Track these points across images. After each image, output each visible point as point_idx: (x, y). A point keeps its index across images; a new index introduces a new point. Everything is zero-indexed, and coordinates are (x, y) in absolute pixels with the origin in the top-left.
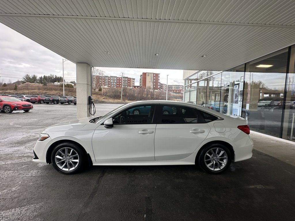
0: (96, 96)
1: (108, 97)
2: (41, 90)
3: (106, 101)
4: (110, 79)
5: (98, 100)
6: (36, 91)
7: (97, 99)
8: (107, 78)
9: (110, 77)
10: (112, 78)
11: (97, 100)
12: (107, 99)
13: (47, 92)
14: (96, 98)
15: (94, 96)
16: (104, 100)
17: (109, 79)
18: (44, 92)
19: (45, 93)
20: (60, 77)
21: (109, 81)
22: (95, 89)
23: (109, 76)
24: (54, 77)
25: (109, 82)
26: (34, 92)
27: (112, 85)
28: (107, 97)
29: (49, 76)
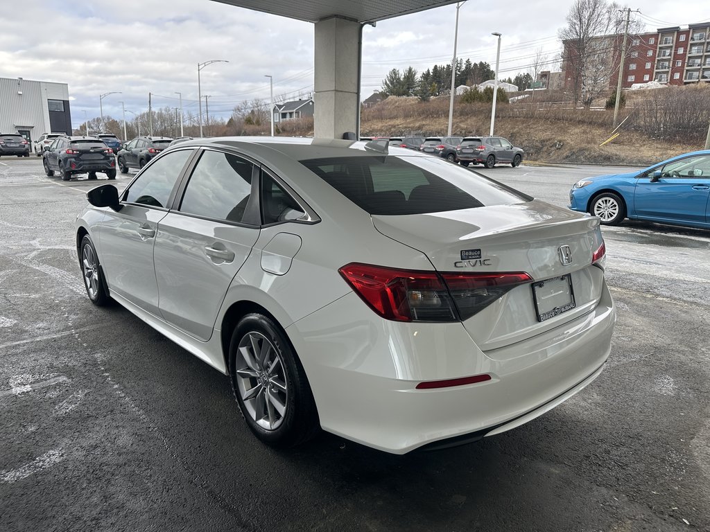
0: (584, 132)
1: (642, 134)
2: (411, 119)
3: (623, 155)
4: (684, 45)
5: (587, 150)
6: (398, 122)
7: (583, 145)
8: (671, 39)
9: (686, 32)
10: (697, 35)
11: (582, 150)
12: (631, 143)
13: (424, 123)
14: (582, 141)
15: (577, 130)
16: (614, 150)
17: (678, 44)
18: (417, 124)
19: (420, 128)
20: (481, 63)
21: (681, 51)
22: (588, 103)
23: (684, 27)
24: (464, 67)
25: (677, 57)
26: (394, 127)
27: (696, 74)
28: (636, 136)
29: (448, 66)
